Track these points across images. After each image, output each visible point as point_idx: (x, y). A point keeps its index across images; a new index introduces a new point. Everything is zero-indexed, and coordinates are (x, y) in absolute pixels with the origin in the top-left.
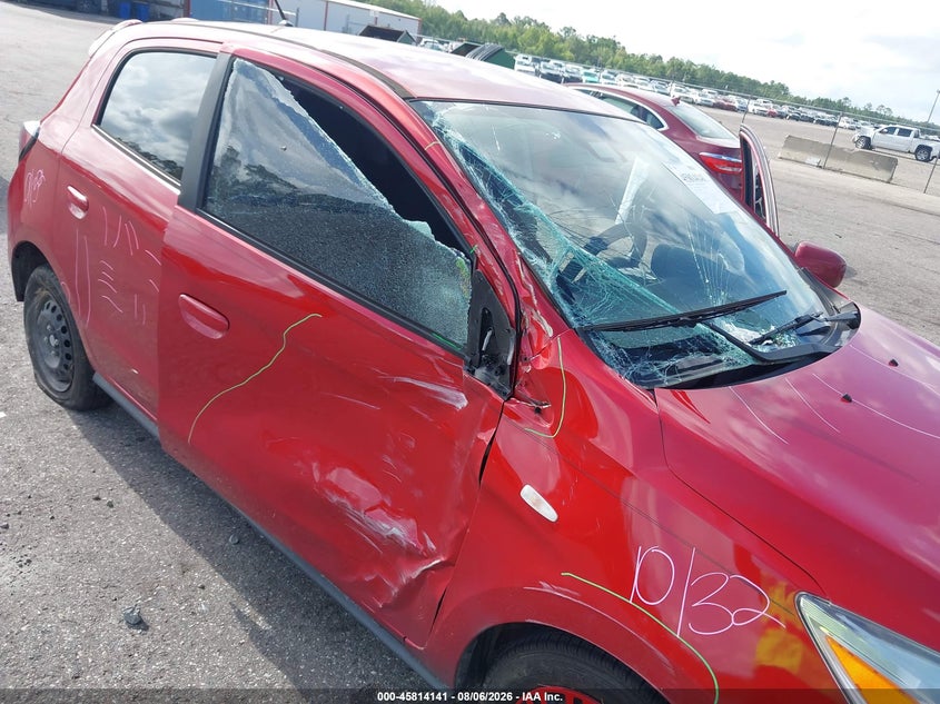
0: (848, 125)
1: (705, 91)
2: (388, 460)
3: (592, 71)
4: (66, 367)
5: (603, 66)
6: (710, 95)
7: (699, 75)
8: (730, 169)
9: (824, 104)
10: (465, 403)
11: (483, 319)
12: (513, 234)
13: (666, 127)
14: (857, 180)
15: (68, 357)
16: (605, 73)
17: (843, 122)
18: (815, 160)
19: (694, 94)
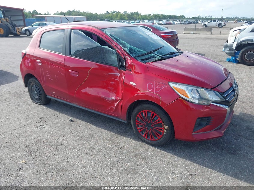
0: (201, 22)
1: (163, 21)
2: (109, 88)
3: (133, 21)
4: (40, 97)
5: (136, 20)
6: (164, 21)
7: (161, 17)
8: (168, 37)
9: (194, 18)
10: (119, 74)
11: (120, 60)
12: (121, 46)
13: (152, 30)
14: (203, 35)
15: (40, 95)
16: (137, 21)
17: (199, 22)
18: (192, 32)
19: (161, 22)
